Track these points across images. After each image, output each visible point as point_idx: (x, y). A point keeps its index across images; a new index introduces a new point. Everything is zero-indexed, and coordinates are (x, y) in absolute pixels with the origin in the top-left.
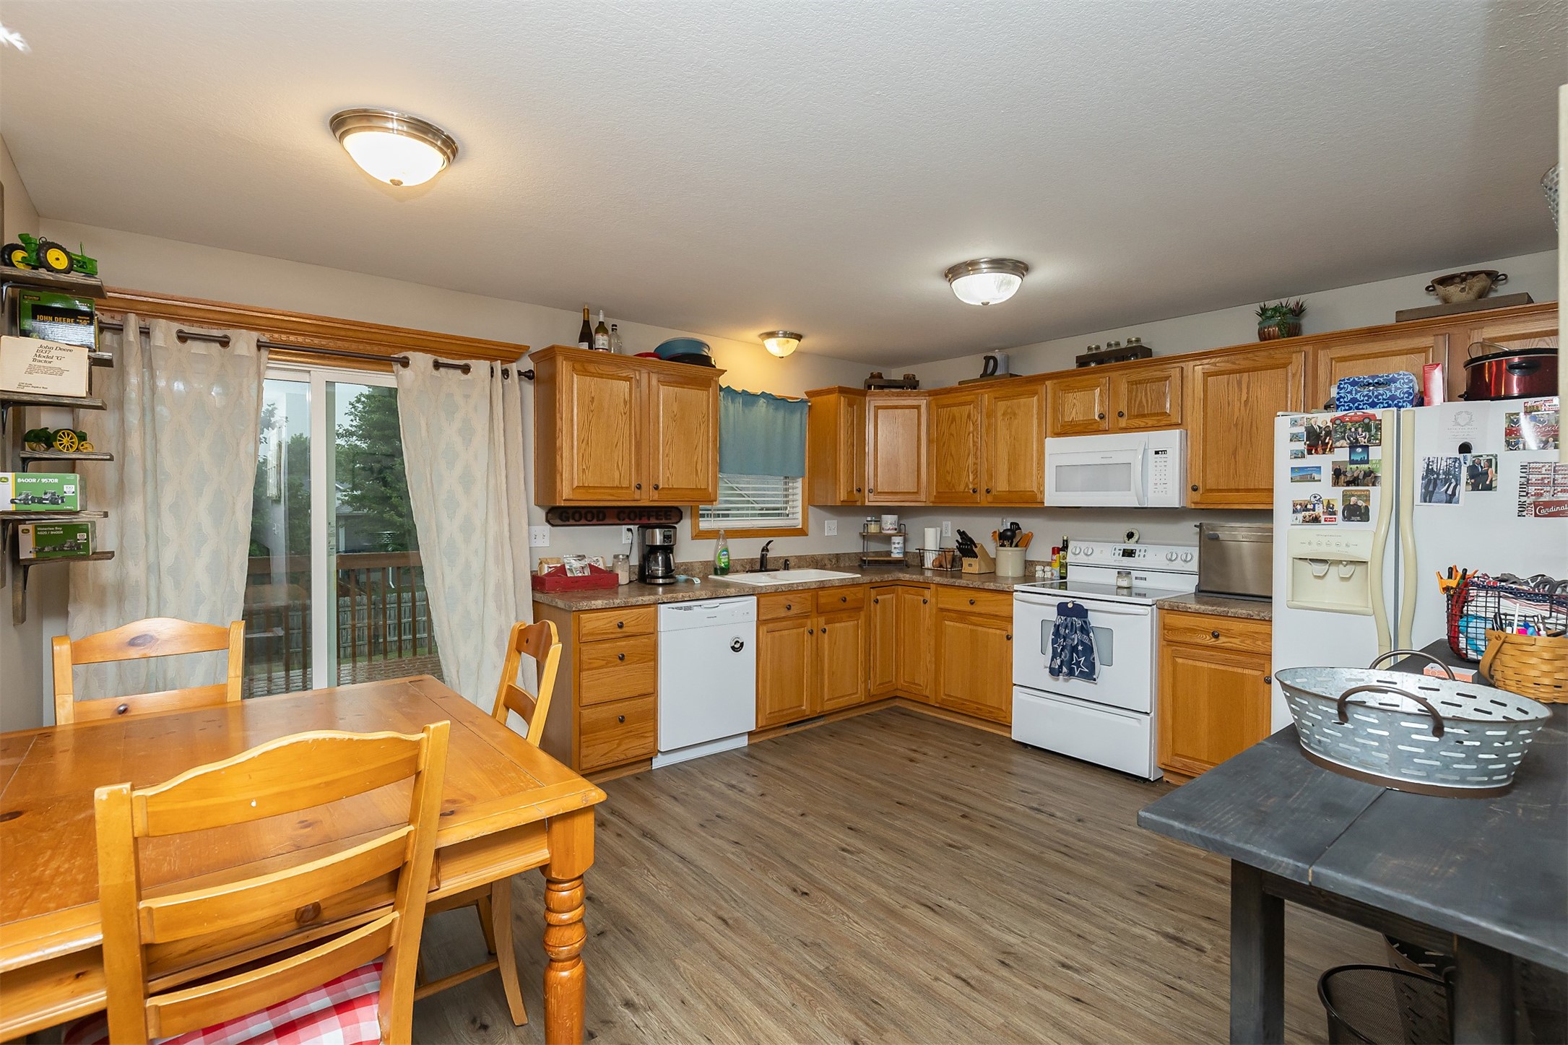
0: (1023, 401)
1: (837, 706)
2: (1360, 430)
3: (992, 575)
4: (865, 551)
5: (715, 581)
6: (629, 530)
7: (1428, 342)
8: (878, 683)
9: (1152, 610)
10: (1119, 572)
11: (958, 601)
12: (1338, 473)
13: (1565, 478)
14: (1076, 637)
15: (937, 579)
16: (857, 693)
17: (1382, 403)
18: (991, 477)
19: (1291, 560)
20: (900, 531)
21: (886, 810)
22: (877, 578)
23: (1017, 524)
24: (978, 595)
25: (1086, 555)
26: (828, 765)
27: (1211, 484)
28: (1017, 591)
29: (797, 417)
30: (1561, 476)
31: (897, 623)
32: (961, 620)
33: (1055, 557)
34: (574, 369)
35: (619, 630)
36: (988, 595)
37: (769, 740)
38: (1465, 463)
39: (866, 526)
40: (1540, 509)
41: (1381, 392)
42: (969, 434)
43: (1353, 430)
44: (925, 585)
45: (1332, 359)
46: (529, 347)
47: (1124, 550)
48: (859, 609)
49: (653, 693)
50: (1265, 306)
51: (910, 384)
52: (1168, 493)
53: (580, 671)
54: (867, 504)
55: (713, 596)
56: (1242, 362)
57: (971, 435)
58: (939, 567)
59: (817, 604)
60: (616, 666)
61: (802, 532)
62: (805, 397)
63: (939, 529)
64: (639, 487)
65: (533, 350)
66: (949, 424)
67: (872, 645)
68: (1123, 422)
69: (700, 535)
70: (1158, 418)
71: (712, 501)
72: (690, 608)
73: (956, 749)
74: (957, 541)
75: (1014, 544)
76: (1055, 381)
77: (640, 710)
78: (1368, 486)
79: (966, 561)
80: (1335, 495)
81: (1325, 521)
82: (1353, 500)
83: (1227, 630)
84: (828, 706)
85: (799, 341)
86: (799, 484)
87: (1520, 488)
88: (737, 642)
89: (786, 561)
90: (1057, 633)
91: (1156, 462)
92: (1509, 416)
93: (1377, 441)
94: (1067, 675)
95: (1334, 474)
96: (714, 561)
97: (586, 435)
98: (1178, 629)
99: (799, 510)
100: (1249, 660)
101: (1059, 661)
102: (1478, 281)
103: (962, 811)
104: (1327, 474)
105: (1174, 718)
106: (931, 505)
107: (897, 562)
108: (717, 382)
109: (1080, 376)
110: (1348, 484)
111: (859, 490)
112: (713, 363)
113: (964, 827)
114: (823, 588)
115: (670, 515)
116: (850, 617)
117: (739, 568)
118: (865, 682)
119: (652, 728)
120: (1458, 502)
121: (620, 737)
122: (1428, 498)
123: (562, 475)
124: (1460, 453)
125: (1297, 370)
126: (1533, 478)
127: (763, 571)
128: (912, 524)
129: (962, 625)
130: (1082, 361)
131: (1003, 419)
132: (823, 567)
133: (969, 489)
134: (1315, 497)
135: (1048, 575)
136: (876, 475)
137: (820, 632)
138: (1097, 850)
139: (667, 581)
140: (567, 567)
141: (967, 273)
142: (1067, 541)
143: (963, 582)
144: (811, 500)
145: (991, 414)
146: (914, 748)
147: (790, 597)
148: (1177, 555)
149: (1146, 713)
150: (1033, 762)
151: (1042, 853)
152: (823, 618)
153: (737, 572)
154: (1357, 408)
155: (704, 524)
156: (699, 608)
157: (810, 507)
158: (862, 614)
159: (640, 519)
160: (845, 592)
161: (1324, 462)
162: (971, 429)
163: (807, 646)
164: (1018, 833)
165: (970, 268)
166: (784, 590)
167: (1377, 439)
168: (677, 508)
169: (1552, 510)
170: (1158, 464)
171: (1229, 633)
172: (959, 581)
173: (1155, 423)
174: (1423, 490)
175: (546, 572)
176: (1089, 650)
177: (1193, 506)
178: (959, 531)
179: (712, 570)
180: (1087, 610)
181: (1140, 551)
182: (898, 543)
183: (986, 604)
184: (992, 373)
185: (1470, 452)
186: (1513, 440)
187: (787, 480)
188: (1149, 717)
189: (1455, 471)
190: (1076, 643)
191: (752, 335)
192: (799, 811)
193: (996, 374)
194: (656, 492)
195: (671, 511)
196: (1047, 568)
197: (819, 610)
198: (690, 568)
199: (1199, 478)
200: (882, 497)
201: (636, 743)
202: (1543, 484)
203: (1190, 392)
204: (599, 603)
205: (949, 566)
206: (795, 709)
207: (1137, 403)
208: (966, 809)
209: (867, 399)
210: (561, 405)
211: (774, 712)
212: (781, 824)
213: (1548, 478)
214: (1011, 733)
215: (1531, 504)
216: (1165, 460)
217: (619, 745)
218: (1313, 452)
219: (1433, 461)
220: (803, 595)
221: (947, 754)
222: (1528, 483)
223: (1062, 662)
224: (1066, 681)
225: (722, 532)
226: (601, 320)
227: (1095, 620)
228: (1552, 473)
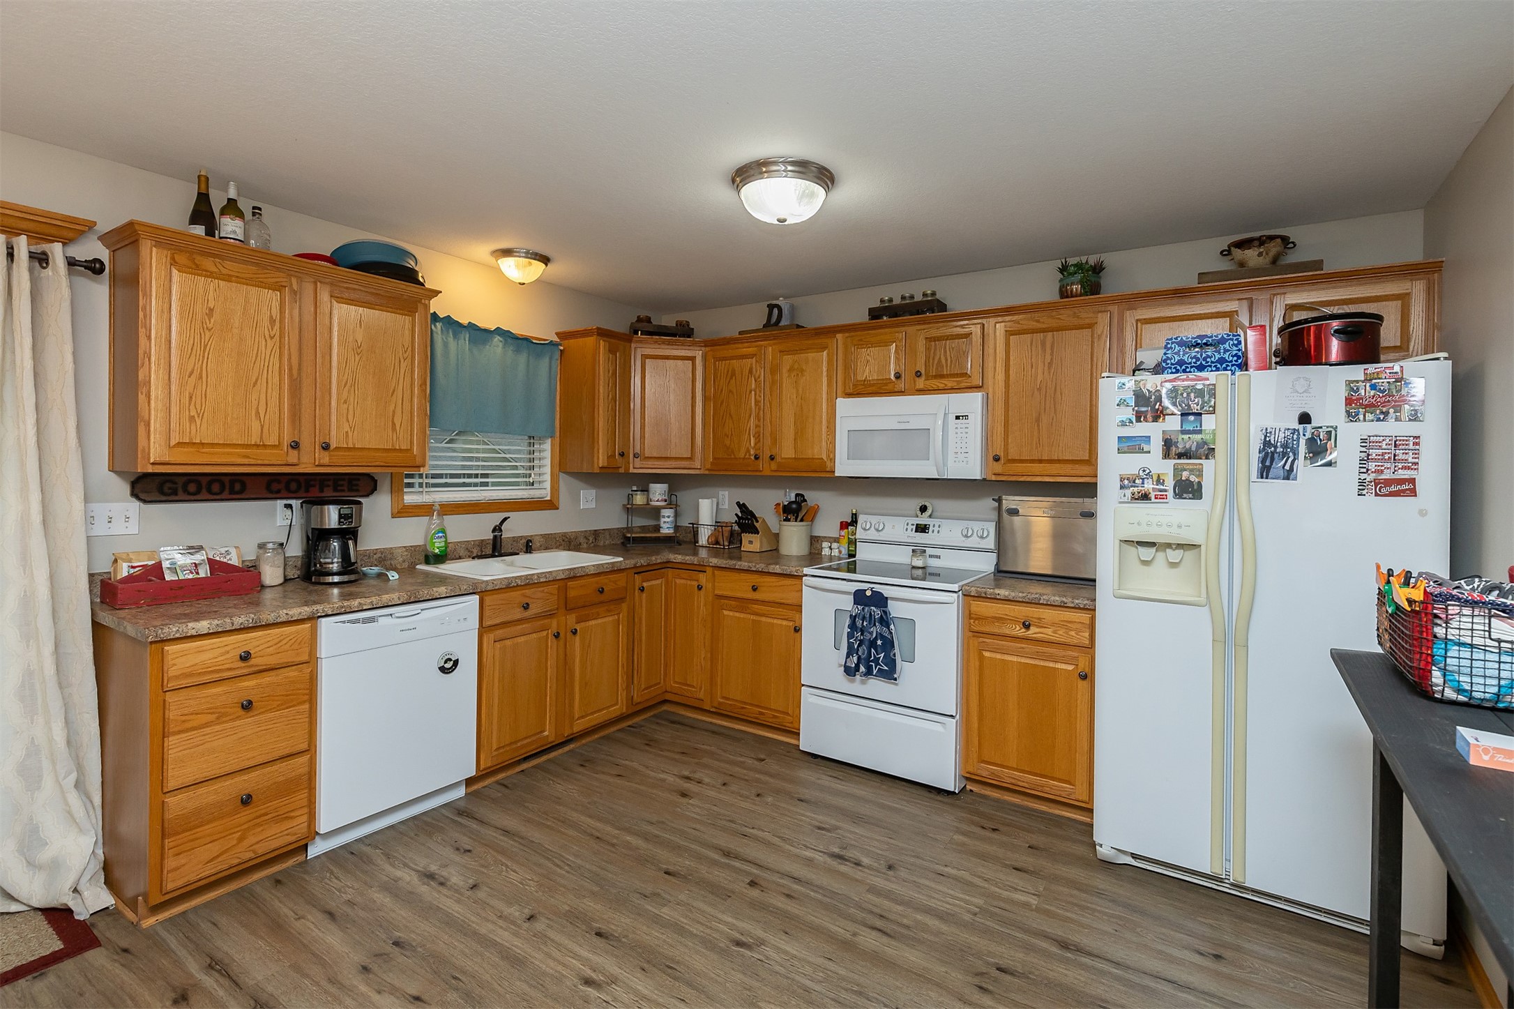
0: (811, 355)
1: (592, 724)
2: (1192, 395)
3: (774, 552)
4: (630, 526)
5: (427, 574)
6: (289, 506)
7: (1234, 307)
8: (643, 687)
9: (958, 596)
10: (913, 551)
11: (738, 586)
12: (1168, 444)
13: (1406, 454)
14: (875, 630)
15: (714, 561)
16: (616, 704)
17: (1211, 366)
18: (774, 441)
19: (1117, 542)
20: (671, 503)
21: (649, 889)
22: (642, 561)
23: (802, 496)
24: (762, 580)
25: (877, 530)
26: (575, 816)
27: (1013, 454)
28: (806, 575)
29: (544, 364)
30: (1402, 451)
31: (666, 613)
32: (742, 610)
33: (844, 532)
34: (174, 262)
35: (242, 664)
36: (773, 579)
37: (498, 783)
38: (1304, 435)
39: (630, 497)
40: (1381, 488)
41: (1209, 354)
42: (751, 392)
43: (1185, 395)
44: (700, 568)
45: (1137, 320)
46: (95, 223)
47: (917, 524)
48: (622, 600)
49: (310, 750)
50: (1066, 262)
51: (683, 332)
52: (970, 465)
53: (164, 737)
54: (632, 470)
55: (412, 600)
56: (1046, 320)
57: (753, 392)
58: (715, 542)
59: (566, 598)
60: (238, 718)
61: (550, 505)
62: (556, 339)
63: (715, 500)
64: (295, 446)
65: (104, 226)
66: (728, 380)
67: (636, 643)
68: (921, 383)
69: (403, 512)
70: (958, 379)
71: (419, 467)
72: (372, 620)
73: (737, 769)
74: (736, 515)
75: (799, 519)
76: (847, 335)
77: (281, 779)
78: (1201, 459)
79: (746, 537)
80: (1166, 468)
81: (1156, 498)
82: (1185, 475)
83: (1039, 619)
84: (579, 726)
85: (546, 265)
86: (547, 445)
87: (1360, 464)
88: (450, 660)
89: (529, 541)
90: (853, 626)
91: (957, 428)
92: (1349, 383)
93: (1211, 409)
94: (865, 675)
95: (1165, 445)
96: (425, 545)
97: (198, 366)
98: (986, 618)
99: (548, 477)
100: (1062, 653)
101: (855, 659)
102: (1274, 246)
103: (748, 873)
104: (1157, 446)
105: (980, 719)
106: (707, 472)
107: (668, 540)
108: (427, 307)
109: (875, 329)
110: (1180, 456)
111: (622, 455)
112: (421, 280)
113: (754, 904)
114: (574, 578)
115: (357, 485)
116: (609, 611)
117: (462, 553)
118: (628, 688)
119: (305, 802)
120: (1295, 479)
121: (243, 827)
122: (1265, 474)
123: (148, 424)
124: (1300, 424)
125: (1103, 332)
126: (1373, 453)
127: (497, 556)
128: (684, 497)
129: (742, 615)
130: (875, 314)
131: (789, 376)
132: (577, 548)
133: (750, 455)
134: (1144, 471)
135: (835, 553)
136: (643, 437)
137: (569, 635)
138: (919, 917)
139: (345, 578)
140: (166, 565)
141: (760, 175)
142: (856, 514)
143: (744, 564)
144: (563, 466)
145: (775, 370)
146: (686, 773)
147: (527, 592)
148: (973, 531)
149: (952, 716)
150: (824, 779)
151: (855, 935)
152: (574, 615)
153: (460, 558)
154: (1184, 371)
155: (410, 498)
156: (389, 619)
157: (562, 475)
158: (624, 606)
159: (307, 491)
160: (603, 579)
161: (1154, 431)
162: (753, 386)
163: (552, 653)
164: (821, 902)
165: (764, 169)
166: (520, 583)
167: (1210, 407)
168: (368, 475)
169: (1393, 488)
170: (959, 431)
171: (1041, 623)
172: (739, 563)
173: (954, 385)
174: (1260, 465)
175: (125, 574)
176: (889, 644)
177: (994, 478)
178: (738, 504)
179: (422, 558)
180: (887, 598)
181: (934, 526)
182: (669, 517)
183: (772, 590)
184: (774, 323)
185: (1310, 423)
186: (1353, 411)
187: (532, 441)
188: (954, 721)
189: (1293, 444)
190: (874, 636)
191: (482, 251)
192: (526, 911)
193: (780, 325)
194: (326, 453)
195: (359, 480)
196: (835, 545)
197: (567, 605)
198: (389, 556)
199: (1001, 446)
200: (650, 463)
201: (274, 829)
202: (1384, 460)
203: (991, 351)
204: (203, 626)
205: (726, 543)
206: (534, 738)
207: (936, 362)
208: (755, 871)
209: (633, 345)
210: (147, 316)
211: (503, 747)
212: (495, 944)
213: (1389, 453)
214: (799, 740)
215: (1371, 482)
216: (967, 426)
217: (241, 840)
218: (1142, 419)
219: (1271, 432)
220: (546, 589)
221: (727, 779)
222: (1368, 459)
223: (859, 658)
224: (863, 682)
225: (437, 507)
226: (232, 196)
227: (895, 609)
228: (1393, 448)
